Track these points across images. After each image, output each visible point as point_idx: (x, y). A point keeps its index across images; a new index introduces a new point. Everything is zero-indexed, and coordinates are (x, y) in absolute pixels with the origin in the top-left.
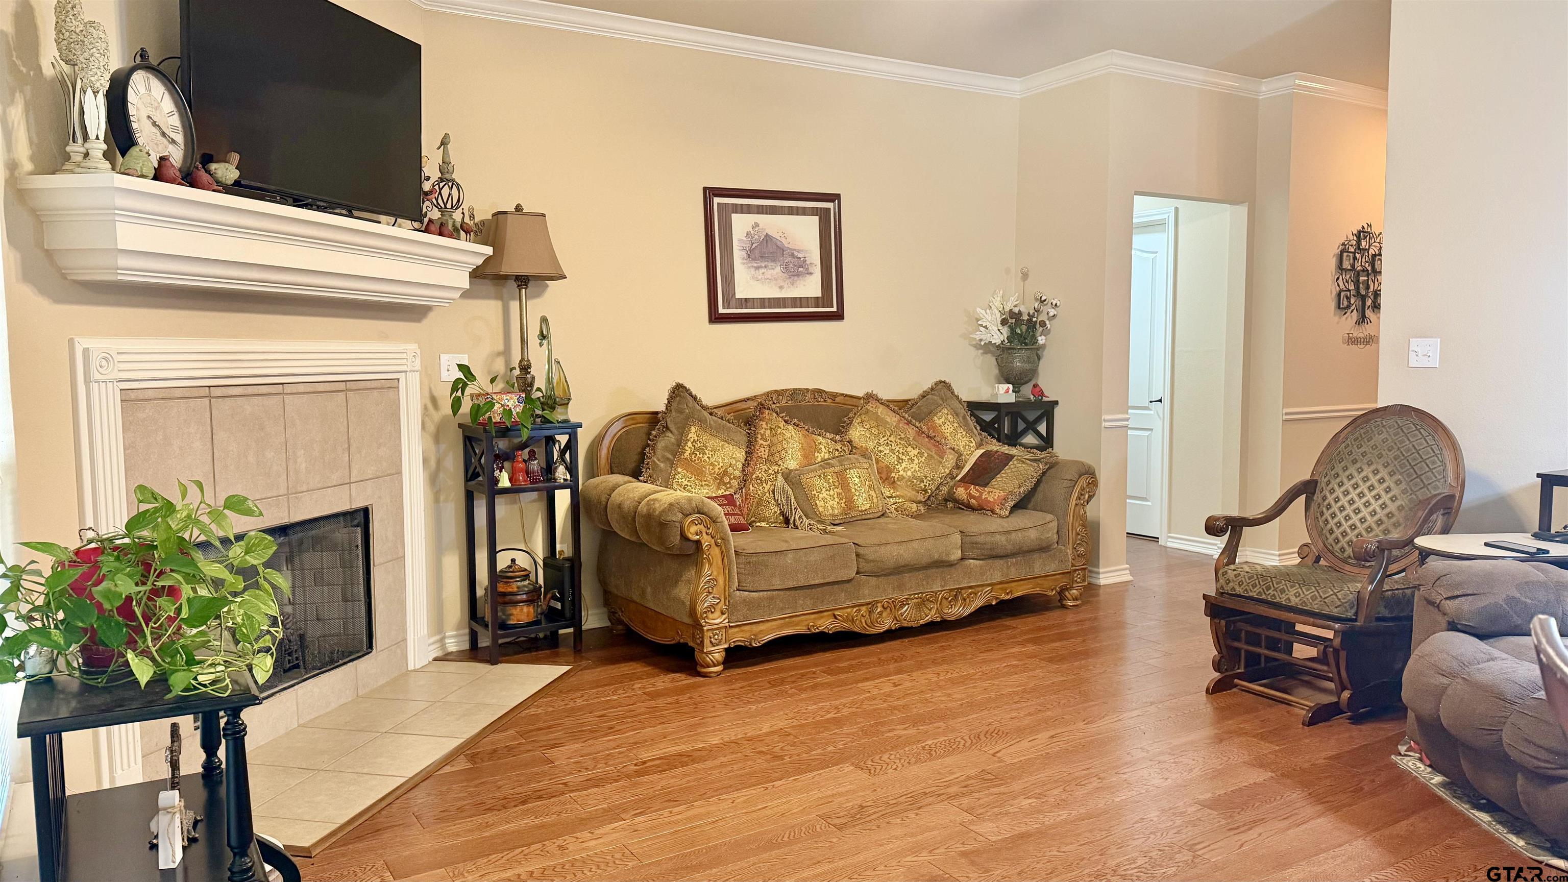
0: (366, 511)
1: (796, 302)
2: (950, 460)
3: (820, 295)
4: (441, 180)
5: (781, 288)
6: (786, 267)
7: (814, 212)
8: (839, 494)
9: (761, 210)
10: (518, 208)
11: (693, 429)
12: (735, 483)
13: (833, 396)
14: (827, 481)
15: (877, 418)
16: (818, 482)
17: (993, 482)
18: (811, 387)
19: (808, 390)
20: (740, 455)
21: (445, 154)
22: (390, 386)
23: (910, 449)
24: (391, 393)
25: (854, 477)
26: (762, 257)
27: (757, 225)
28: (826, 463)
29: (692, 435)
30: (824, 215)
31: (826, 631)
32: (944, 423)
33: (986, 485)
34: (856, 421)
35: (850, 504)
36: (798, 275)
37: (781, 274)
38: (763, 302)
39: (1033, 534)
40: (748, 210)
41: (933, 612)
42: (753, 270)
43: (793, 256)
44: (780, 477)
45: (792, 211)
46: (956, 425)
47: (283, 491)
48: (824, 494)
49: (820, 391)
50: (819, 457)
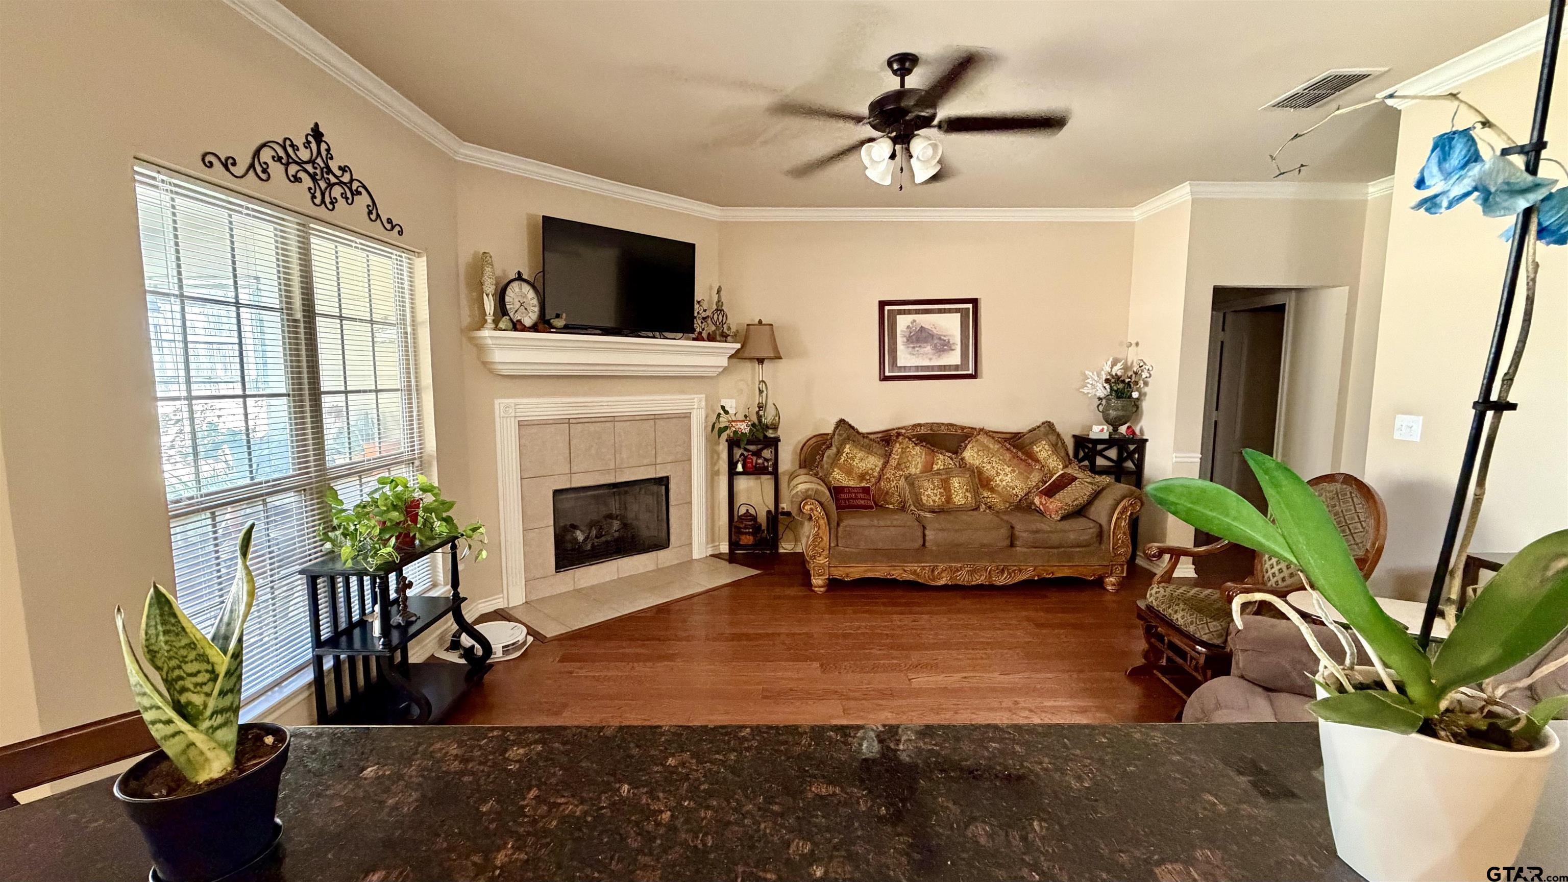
0: (667, 478)
1: (944, 367)
2: (1035, 477)
3: (959, 363)
4: (717, 310)
5: (930, 359)
6: (936, 345)
7: (957, 311)
8: (940, 493)
9: (917, 312)
10: (760, 322)
11: (848, 446)
12: (873, 480)
13: (963, 428)
14: (933, 483)
15: (982, 444)
16: (926, 484)
17: (1057, 496)
18: (946, 422)
19: (943, 424)
20: (880, 464)
21: (719, 297)
22: (687, 416)
23: (1005, 467)
24: (686, 420)
25: (956, 483)
26: (918, 341)
27: (914, 321)
28: (938, 472)
29: (847, 450)
30: (964, 313)
31: (898, 578)
32: (1040, 451)
33: (1050, 497)
34: (969, 446)
35: (949, 499)
36: (944, 351)
37: (930, 351)
38: (917, 368)
39: (1072, 536)
40: (909, 312)
41: (983, 578)
42: (910, 349)
43: (940, 339)
44: (903, 479)
45: (940, 311)
46: (1050, 452)
47: (612, 466)
48: (929, 492)
49: (952, 425)
50: (935, 467)
